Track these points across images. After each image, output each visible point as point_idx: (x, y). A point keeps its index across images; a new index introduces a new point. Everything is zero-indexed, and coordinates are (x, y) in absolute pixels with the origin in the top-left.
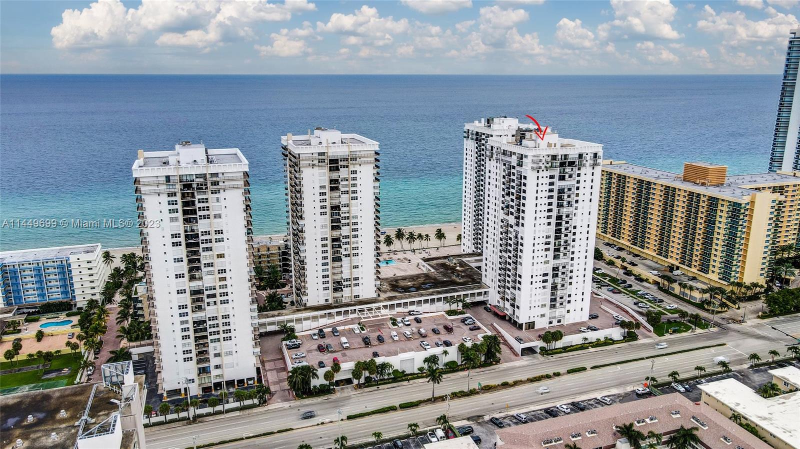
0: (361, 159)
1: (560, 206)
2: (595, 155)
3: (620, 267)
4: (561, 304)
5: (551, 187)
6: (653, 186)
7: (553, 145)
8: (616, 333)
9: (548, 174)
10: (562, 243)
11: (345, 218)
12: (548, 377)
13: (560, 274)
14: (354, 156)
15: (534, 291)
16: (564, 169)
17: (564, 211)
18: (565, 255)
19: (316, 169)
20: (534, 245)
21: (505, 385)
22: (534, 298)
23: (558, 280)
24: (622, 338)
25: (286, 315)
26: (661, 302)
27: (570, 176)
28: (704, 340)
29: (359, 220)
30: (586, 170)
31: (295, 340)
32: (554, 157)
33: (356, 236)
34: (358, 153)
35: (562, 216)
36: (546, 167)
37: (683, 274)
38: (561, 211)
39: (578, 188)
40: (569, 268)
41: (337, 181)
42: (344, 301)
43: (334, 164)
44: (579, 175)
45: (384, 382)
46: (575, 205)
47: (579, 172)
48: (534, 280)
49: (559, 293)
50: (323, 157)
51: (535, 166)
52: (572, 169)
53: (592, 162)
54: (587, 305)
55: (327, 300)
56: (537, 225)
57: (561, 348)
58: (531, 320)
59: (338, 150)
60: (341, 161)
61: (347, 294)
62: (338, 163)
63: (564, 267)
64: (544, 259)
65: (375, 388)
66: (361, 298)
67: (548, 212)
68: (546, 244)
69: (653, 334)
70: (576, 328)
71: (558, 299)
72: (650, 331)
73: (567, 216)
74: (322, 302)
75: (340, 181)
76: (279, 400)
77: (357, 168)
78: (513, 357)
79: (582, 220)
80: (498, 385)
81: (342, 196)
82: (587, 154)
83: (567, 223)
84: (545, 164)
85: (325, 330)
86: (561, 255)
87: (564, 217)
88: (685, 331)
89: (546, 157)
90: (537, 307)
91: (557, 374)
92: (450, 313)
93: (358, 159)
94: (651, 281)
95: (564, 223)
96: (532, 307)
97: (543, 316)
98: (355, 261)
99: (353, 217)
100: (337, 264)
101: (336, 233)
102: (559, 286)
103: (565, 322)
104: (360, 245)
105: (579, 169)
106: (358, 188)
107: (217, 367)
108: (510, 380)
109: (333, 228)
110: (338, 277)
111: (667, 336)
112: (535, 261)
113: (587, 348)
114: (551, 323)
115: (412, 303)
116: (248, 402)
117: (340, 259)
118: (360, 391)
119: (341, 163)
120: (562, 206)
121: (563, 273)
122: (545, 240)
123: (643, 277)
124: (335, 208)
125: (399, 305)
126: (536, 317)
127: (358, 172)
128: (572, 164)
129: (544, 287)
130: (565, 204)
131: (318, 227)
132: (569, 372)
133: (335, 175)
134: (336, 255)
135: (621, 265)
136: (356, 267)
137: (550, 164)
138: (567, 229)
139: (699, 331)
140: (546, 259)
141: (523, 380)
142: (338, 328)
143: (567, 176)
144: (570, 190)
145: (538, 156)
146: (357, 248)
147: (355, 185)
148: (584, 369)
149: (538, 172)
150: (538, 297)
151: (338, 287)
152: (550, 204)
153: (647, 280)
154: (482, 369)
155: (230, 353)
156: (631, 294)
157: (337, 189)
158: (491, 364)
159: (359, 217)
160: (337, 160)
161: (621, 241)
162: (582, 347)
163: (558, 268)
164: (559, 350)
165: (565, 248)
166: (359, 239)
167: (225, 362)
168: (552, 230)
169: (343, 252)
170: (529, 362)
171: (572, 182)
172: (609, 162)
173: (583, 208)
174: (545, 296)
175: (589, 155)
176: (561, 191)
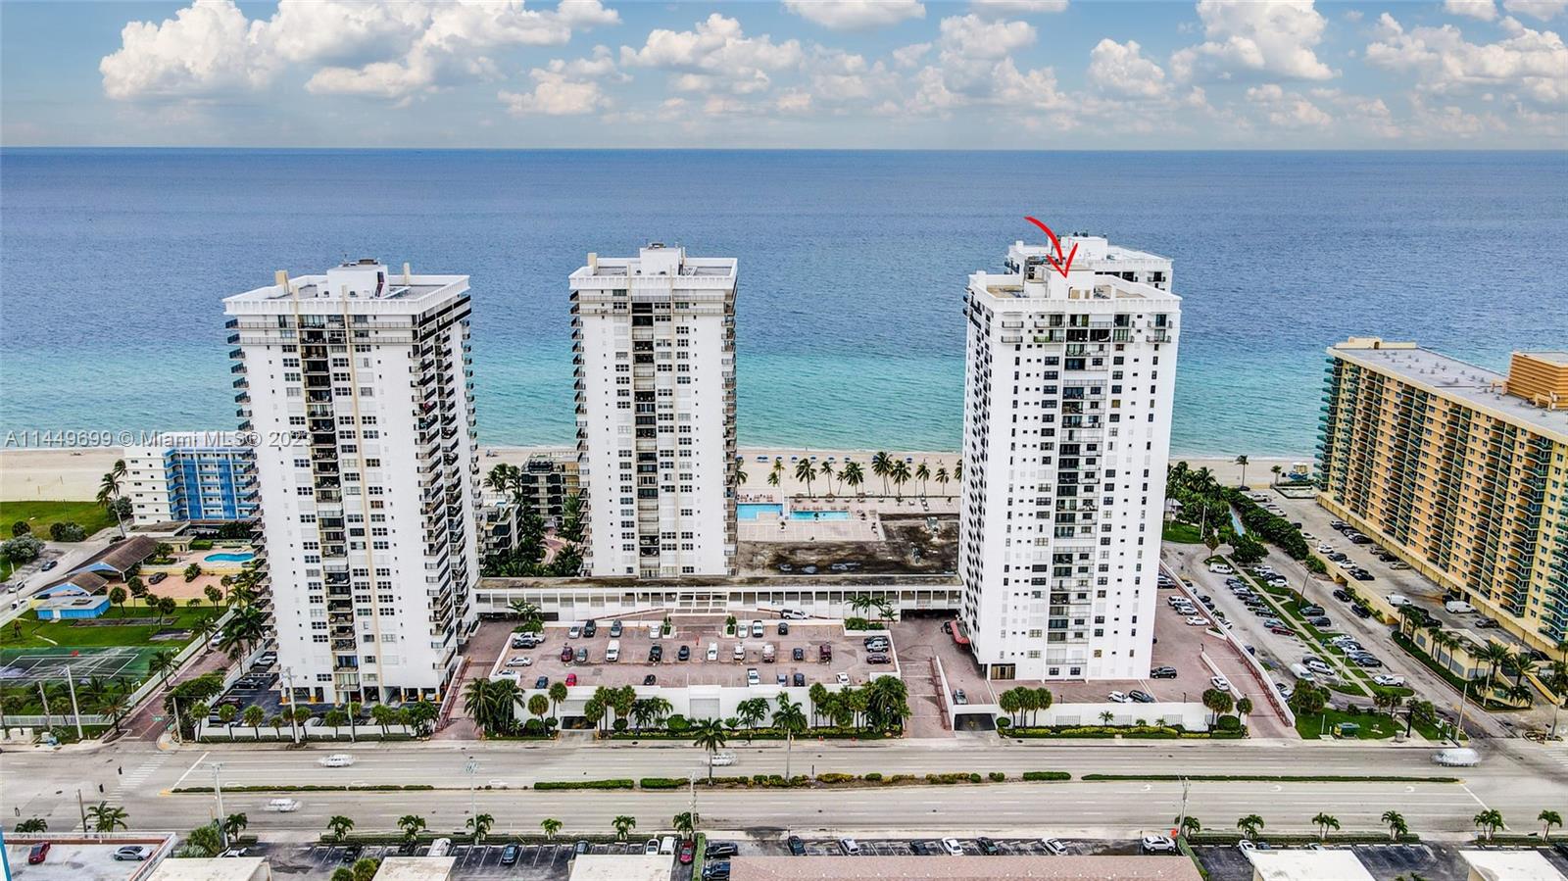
0: (698, 306)
1: (1071, 424)
2: (1162, 320)
3: (1335, 578)
4: (1079, 635)
5: (1051, 383)
6: (1430, 402)
7: (1082, 295)
8: (1196, 716)
9: (1044, 353)
10: (1079, 504)
11: (666, 417)
12: (976, 779)
13: (1075, 570)
14: (681, 300)
15: (1012, 600)
16: (1082, 346)
17: (1083, 436)
18: (1086, 530)
19: (609, 320)
20: (1010, 503)
21: (874, 780)
22: (1011, 614)
23: (1071, 584)
24: (1206, 728)
25: (546, 586)
26: (1374, 666)
27: (1097, 362)
28: (1414, 764)
29: (692, 423)
30: (1138, 350)
31: (531, 633)
32: (1057, 319)
33: (688, 453)
34: (691, 293)
35: (1077, 447)
36: (1035, 339)
37: (1474, 611)
38: (1076, 434)
39: (1117, 390)
40: (1096, 560)
41: (649, 345)
42: (663, 574)
43: (643, 313)
44: (1119, 361)
45: (652, 734)
46: (1108, 425)
47: (1119, 354)
48: (1012, 575)
49: (1073, 611)
50: (621, 299)
51: (1010, 335)
52: (1101, 348)
53: (1152, 335)
54: (1144, 645)
55: (630, 570)
56: (1017, 461)
57: (1047, 727)
58: (1008, 660)
59: (651, 287)
60: (657, 307)
61: (668, 563)
62: (651, 312)
63: (1084, 556)
64: (1034, 535)
65: (630, 742)
66: (696, 573)
67: (1043, 435)
68: (1039, 503)
69: (1292, 732)
70: (1102, 692)
71: (1071, 623)
72: (1287, 723)
73: (1092, 447)
74: (621, 573)
75: (654, 345)
76: (453, 736)
77: (689, 322)
78: (938, 728)
79: (1129, 460)
80: (860, 778)
81: (658, 374)
82: (1140, 317)
83: (1091, 461)
84: (1035, 333)
85: (599, 624)
86: (1078, 530)
87: (1083, 448)
88: (1377, 737)
89: (1037, 319)
90: (1019, 633)
91: (997, 778)
92: (853, 624)
93: (691, 306)
94: (1385, 617)
95: (1082, 461)
96: (1009, 634)
97: (1034, 654)
98: (686, 500)
99: (682, 416)
100: (647, 503)
101: (646, 445)
102: (1073, 597)
103: (1087, 675)
104: (694, 471)
105: (1120, 348)
106: (691, 362)
107: (370, 659)
108: (888, 773)
109: (640, 434)
110: (649, 529)
111: (1327, 741)
112: (1015, 535)
113: (1112, 736)
114: (1054, 672)
115: (792, 595)
116: (396, 729)
117: (654, 494)
118: (600, 743)
119: (657, 312)
120: (1078, 425)
121: (1083, 570)
122: (1036, 495)
123: (1373, 606)
124: (645, 396)
125: (764, 596)
126: (1018, 654)
127: (691, 330)
128: (1100, 335)
129: (1037, 595)
130: (1085, 420)
131: (614, 431)
132: (1028, 777)
133: (644, 333)
134: (648, 486)
135: (1338, 576)
136: (687, 513)
137: (1046, 334)
138: (1090, 475)
139: (1417, 740)
140: (1041, 536)
141: (916, 776)
142: (625, 624)
143: (1089, 362)
144: (1096, 390)
145: (1017, 314)
146: (690, 476)
147: (684, 355)
148: (1065, 777)
149: (1018, 348)
150: (1021, 614)
151: (650, 546)
152: (1048, 418)
153: (1377, 615)
154: (857, 743)
155: (389, 639)
156: (1314, 641)
157: (649, 359)
158: (881, 735)
159: (693, 417)
160: (650, 305)
161: (1368, 523)
162: (1100, 733)
163: (1070, 557)
164: (1041, 731)
165: (1087, 516)
166: (693, 460)
167: (384, 653)
168: (1051, 475)
169: (661, 482)
170: (963, 744)
171: (1103, 376)
172: (1370, 342)
173: (1131, 432)
174: (1039, 613)
175: (1145, 319)
176: (1073, 393)
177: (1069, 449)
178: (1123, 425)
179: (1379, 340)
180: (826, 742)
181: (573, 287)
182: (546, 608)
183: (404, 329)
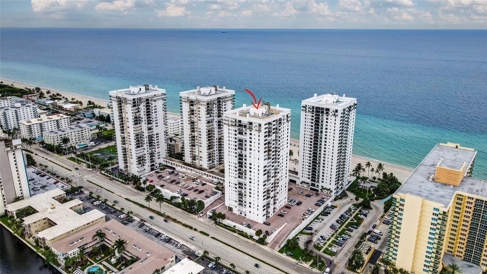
0: (202, 103)
1: (241, 149)
2: (260, 125)
3: (381, 221)
4: (245, 206)
5: (236, 137)
7: (257, 115)
9: (234, 129)
10: (244, 171)
11: (197, 128)
12: (191, 228)
13: (243, 188)
14: (198, 101)
15: (231, 191)
16: (242, 129)
17: (244, 152)
18: (246, 178)
19: (186, 103)
20: (229, 166)
21: (174, 220)
22: (231, 195)
23: (243, 191)
24: (257, 240)
26: (339, 245)
27: (246, 134)
29: (201, 131)
30: (255, 132)
31: (160, 170)
32: (236, 120)
33: (200, 138)
34: (200, 100)
36: (232, 125)
38: (242, 152)
39: (250, 142)
40: (248, 187)
41: (193, 111)
42: (196, 166)
43: (192, 103)
44: (251, 134)
46: (249, 151)
47: (250, 132)
48: (231, 185)
49: (244, 199)
50: (188, 99)
52: (246, 130)
53: (258, 129)
55: (190, 163)
56: (230, 155)
57: (224, 225)
58: (231, 206)
59: (193, 97)
60: (194, 102)
61: (198, 163)
63: (245, 185)
64: (234, 175)
67: (235, 150)
68: (235, 168)
69: (277, 250)
70: (243, 221)
71: (244, 202)
72: (279, 247)
76: (131, 186)
77: (200, 106)
79: (254, 162)
80: (172, 219)
81: (195, 118)
84: (232, 123)
86: (243, 177)
87: (244, 156)
89: (232, 119)
90: (233, 200)
91: (195, 230)
93: (200, 103)
95: (244, 159)
96: (231, 200)
97: (236, 207)
98: (201, 149)
99: (199, 129)
100: (193, 148)
101: (193, 134)
102: (244, 195)
103: (247, 217)
106: (201, 116)
107: (129, 167)
108: (179, 220)
109: (192, 131)
110: (194, 154)
111: (282, 255)
112: (231, 175)
113: (235, 232)
114: (241, 213)
117: (194, 146)
121: (245, 188)
122: (234, 165)
124: (193, 123)
126: (233, 206)
127: (200, 108)
128: (246, 127)
129: (236, 192)
130: (244, 149)
131: (188, 129)
132: (201, 232)
133: (192, 108)
134: (194, 144)
136: (201, 152)
137: (234, 124)
138: (245, 163)
139: (306, 265)
140: (236, 176)
141: (182, 223)
142: (180, 174)
143: (244, 133)
144: (246, 141)
146: (201, 143)
147: (199, 114)
148: (208, 235)
149: (229, 126)
150: (233, 195)
151: (194, 158)
152: (236, 146)
154: (187, 213)
157: (193, 114)
159: (201, 129)
163: (242, 184)
164: (222, 225)
165: (245, 174)
168: (236, 160)
169: (196, 143)
170: (205, 221)
171: (247, 137)
172: (454, 145)
173: (254, 154)
174: (236, 197)
175: (256, 124)
176: (240, 140)
177: (241, 155)
178: (252, 151)
179: (458, 145)
180: (182, 210)
181: (180, 95)
182: (173, 166)
183: (131, 101)
